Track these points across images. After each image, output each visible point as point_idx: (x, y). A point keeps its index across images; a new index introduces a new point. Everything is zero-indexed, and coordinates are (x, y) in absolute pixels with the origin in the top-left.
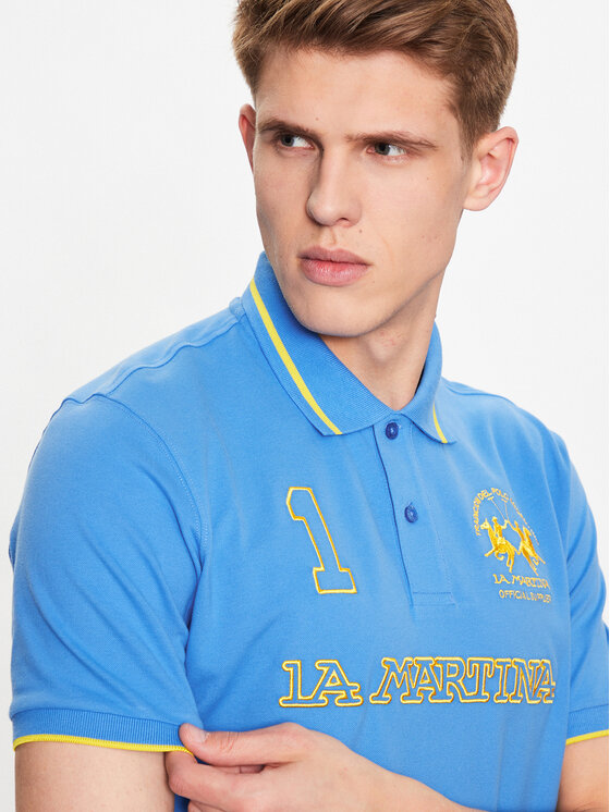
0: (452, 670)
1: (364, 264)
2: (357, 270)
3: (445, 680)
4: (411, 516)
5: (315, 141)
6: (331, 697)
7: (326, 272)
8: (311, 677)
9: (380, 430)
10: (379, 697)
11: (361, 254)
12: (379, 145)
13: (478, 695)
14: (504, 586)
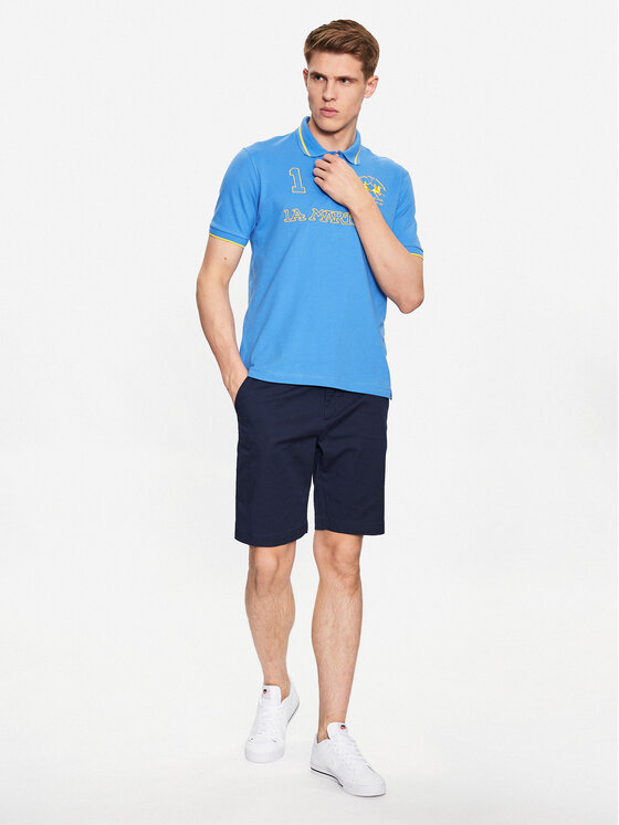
0: (339, 216)
1: (336, 111)
2: (334, 113)
5: (326, 78)
6: (297, 219)
7: (327, 113)
8: (291, 213)
10: (312, 218)
11: (336, 108)
12: (343, 79)
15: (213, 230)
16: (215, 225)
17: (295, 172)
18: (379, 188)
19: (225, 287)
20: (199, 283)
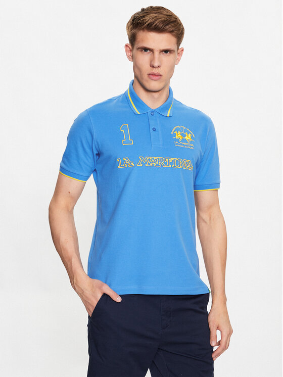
0: (161, 160)
1: (161, 76)
2: (159, 77)
3: (159, 162)
4: (154, 130)
6: (127, 165)
7: (154, 78)
8: (123, 161)
9: (149, 113)
10: (139, 164)
11: (161, 73)
12: (166, 51)
13: (168, 165)
14: (177, 144)
15: (62, 169)
16: (63, 166)
17: (125, 128)
18: (190, 136)
19: (71, 212)
20: (50, 209)
